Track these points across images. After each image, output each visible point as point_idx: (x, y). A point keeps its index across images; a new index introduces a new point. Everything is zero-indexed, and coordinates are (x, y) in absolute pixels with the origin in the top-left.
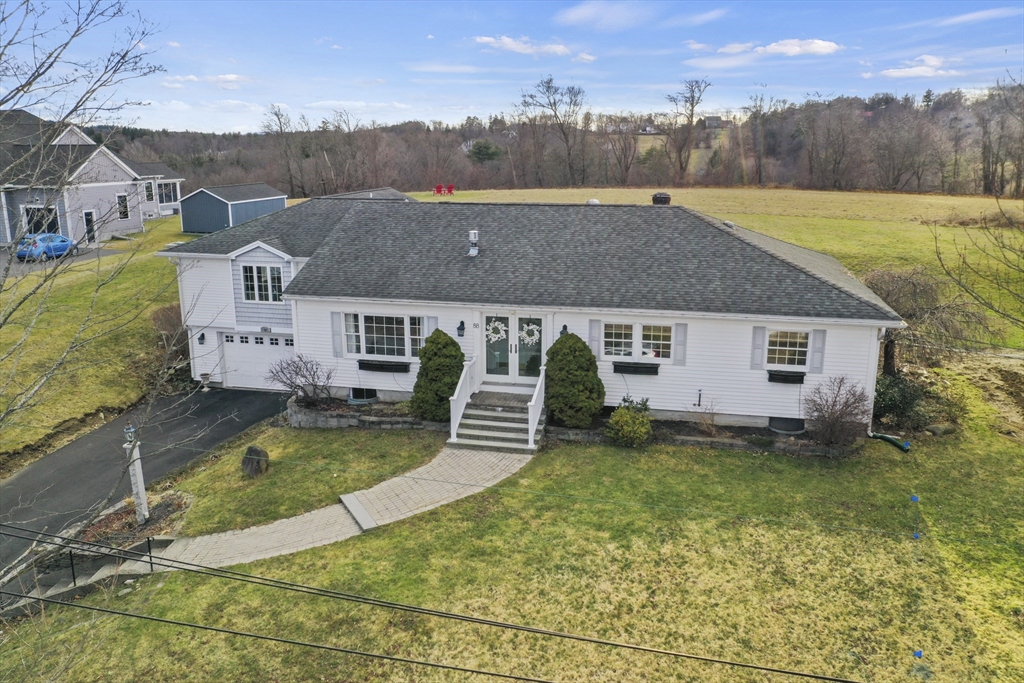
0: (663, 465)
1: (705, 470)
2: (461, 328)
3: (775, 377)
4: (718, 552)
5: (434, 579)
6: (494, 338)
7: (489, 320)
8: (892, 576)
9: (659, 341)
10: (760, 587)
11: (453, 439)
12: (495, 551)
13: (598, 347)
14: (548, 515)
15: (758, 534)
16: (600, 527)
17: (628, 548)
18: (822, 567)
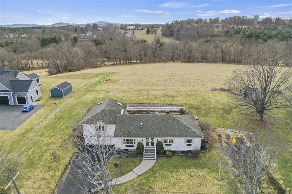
0: (175, 159)
1: (180, 160)
2: (142, 140)
3: (188, 145)
4: (184, 173)
5: (151, 181)
6: (147, 141)
7: (146, 139)
8: (203, 175)
9: (171, 141)
10: (189, 178)
11: (144, 158)
12: (157, 177)
13: (163, 142)
14: (162, 170)
15: (188, 170)
16: (169, 171)
17: (173, 174)
18: (196, 174)
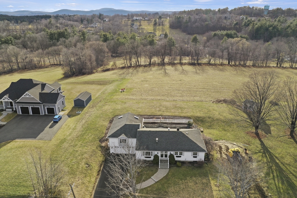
0: (183, 169)
1: (188, 170)
2: (158, 153)
3: (194, 157)
4: (190, 181)
5: (166, 187)
6: (162, 154)
7: (161, 152)
8: (206, 182)
9: (181, 154)
10: (195, 185)
11: (159, 167)
12: (170, 183)
13: (174, 154)
14: (173, 178)
15: (194, 178)
16: (179, 179)
17: (182, 181)
18: (200, 182)
